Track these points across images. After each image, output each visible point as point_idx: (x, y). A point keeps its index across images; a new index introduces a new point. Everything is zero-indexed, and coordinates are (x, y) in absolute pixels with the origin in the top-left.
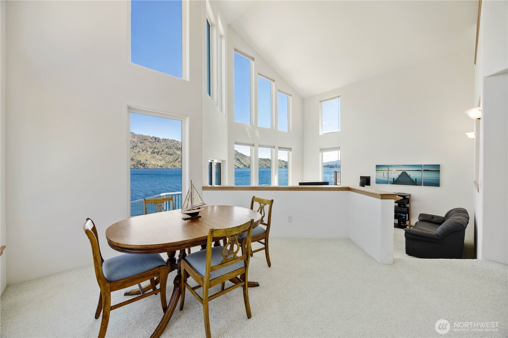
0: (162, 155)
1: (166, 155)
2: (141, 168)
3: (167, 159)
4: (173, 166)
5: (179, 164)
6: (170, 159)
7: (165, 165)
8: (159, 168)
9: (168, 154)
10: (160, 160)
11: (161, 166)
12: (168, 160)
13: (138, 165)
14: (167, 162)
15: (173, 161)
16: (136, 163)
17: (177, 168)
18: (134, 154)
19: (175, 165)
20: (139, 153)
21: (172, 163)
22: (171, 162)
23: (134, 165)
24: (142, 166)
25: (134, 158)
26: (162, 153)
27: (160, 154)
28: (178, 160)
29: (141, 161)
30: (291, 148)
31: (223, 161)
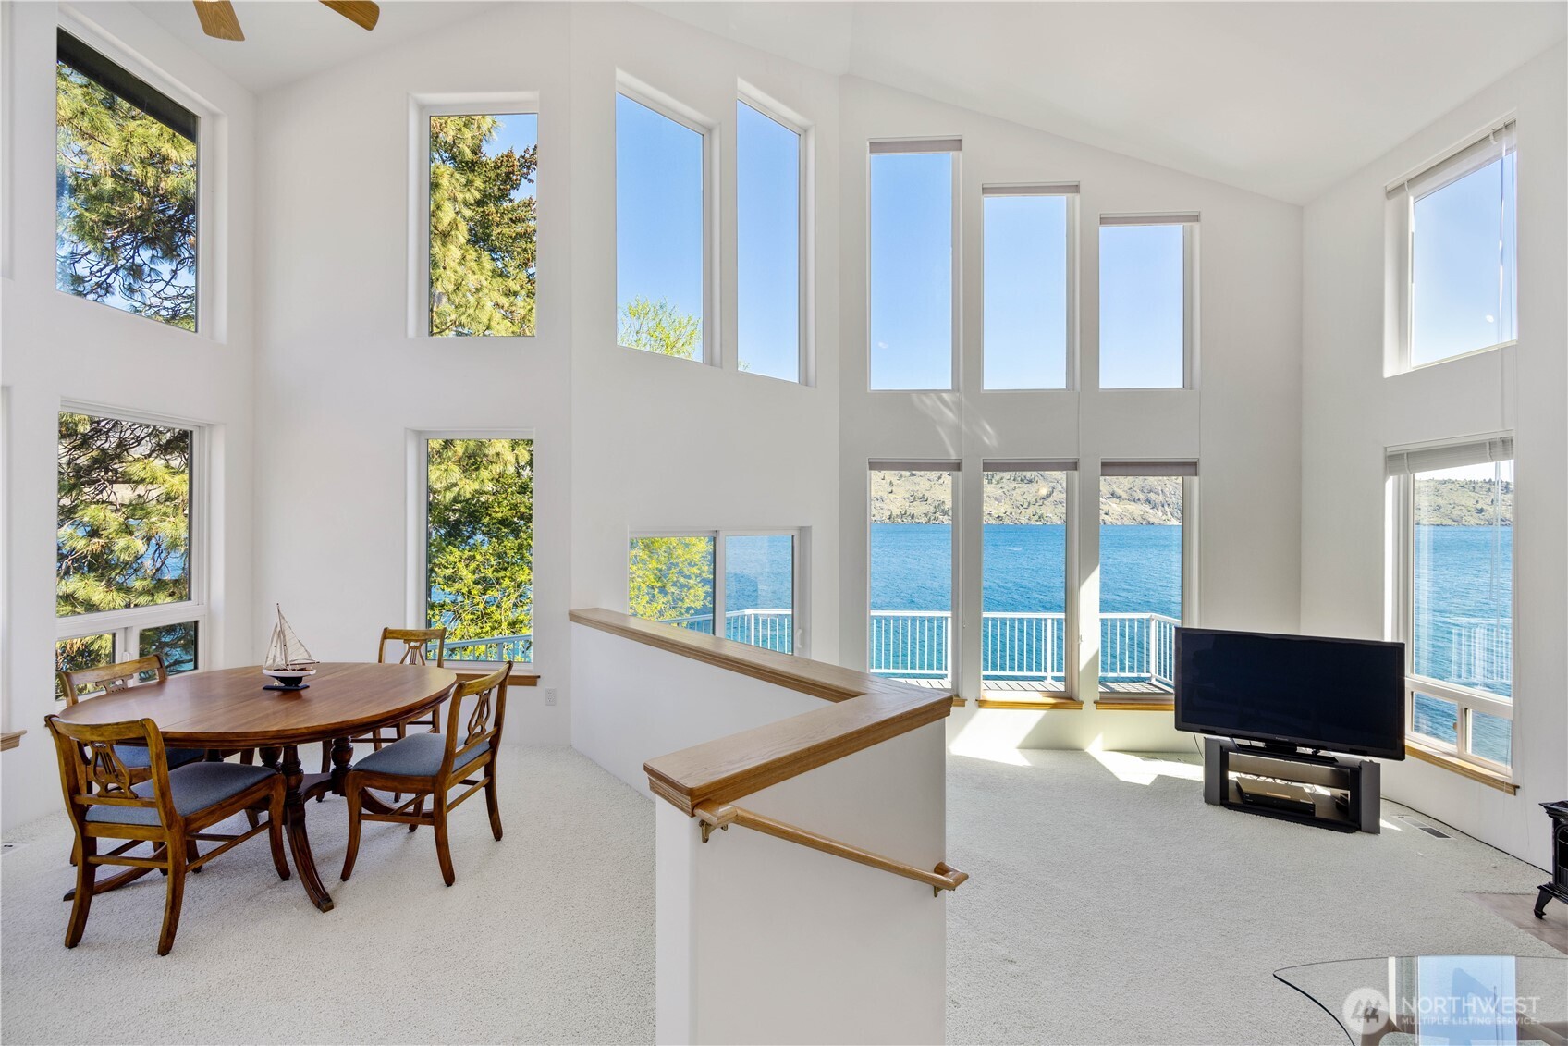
0: (1001, 485)
1: (1015, 484)
2: (946, 523)
3: (1017, 495)
4: (1037, 517)
5: (1057, 511)
6: (1025, 496)
7: (1011, 514)
8: (994, 522)
9: (1021, 480)
10: (996, 499)
11: (998, 517)
12: (1020, 499)
13: (937, 515)
14: (1018, 504)
15: (1036, 501)
16: (932, 508)
17: (1049, 523)
18: (928, 483)
19: (1042, 515)
20: (941, 481)
21: (1031, 506)
22: (1029, 503)
23: (926, 515)
24: (946, 517)
25: (927, 494)
26: (1002, 479)
27: (998, 482)
28: (1051, 499)
29: (943, 502)
30: (1195, 461)
31: (803, 531)
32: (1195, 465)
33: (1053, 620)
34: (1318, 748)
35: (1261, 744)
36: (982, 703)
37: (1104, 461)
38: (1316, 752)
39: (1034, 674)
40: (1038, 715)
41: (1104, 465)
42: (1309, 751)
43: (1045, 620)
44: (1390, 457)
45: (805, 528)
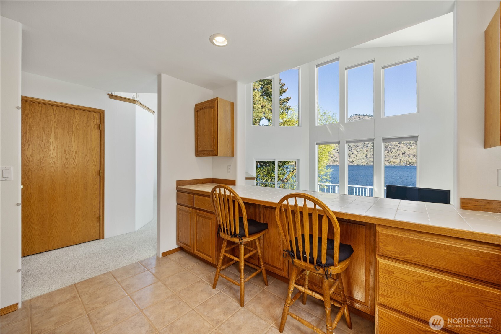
31: (298, 160)
32: (417, 137)
33: (369, 188)
37: (384, 138)
45: (298, 159)
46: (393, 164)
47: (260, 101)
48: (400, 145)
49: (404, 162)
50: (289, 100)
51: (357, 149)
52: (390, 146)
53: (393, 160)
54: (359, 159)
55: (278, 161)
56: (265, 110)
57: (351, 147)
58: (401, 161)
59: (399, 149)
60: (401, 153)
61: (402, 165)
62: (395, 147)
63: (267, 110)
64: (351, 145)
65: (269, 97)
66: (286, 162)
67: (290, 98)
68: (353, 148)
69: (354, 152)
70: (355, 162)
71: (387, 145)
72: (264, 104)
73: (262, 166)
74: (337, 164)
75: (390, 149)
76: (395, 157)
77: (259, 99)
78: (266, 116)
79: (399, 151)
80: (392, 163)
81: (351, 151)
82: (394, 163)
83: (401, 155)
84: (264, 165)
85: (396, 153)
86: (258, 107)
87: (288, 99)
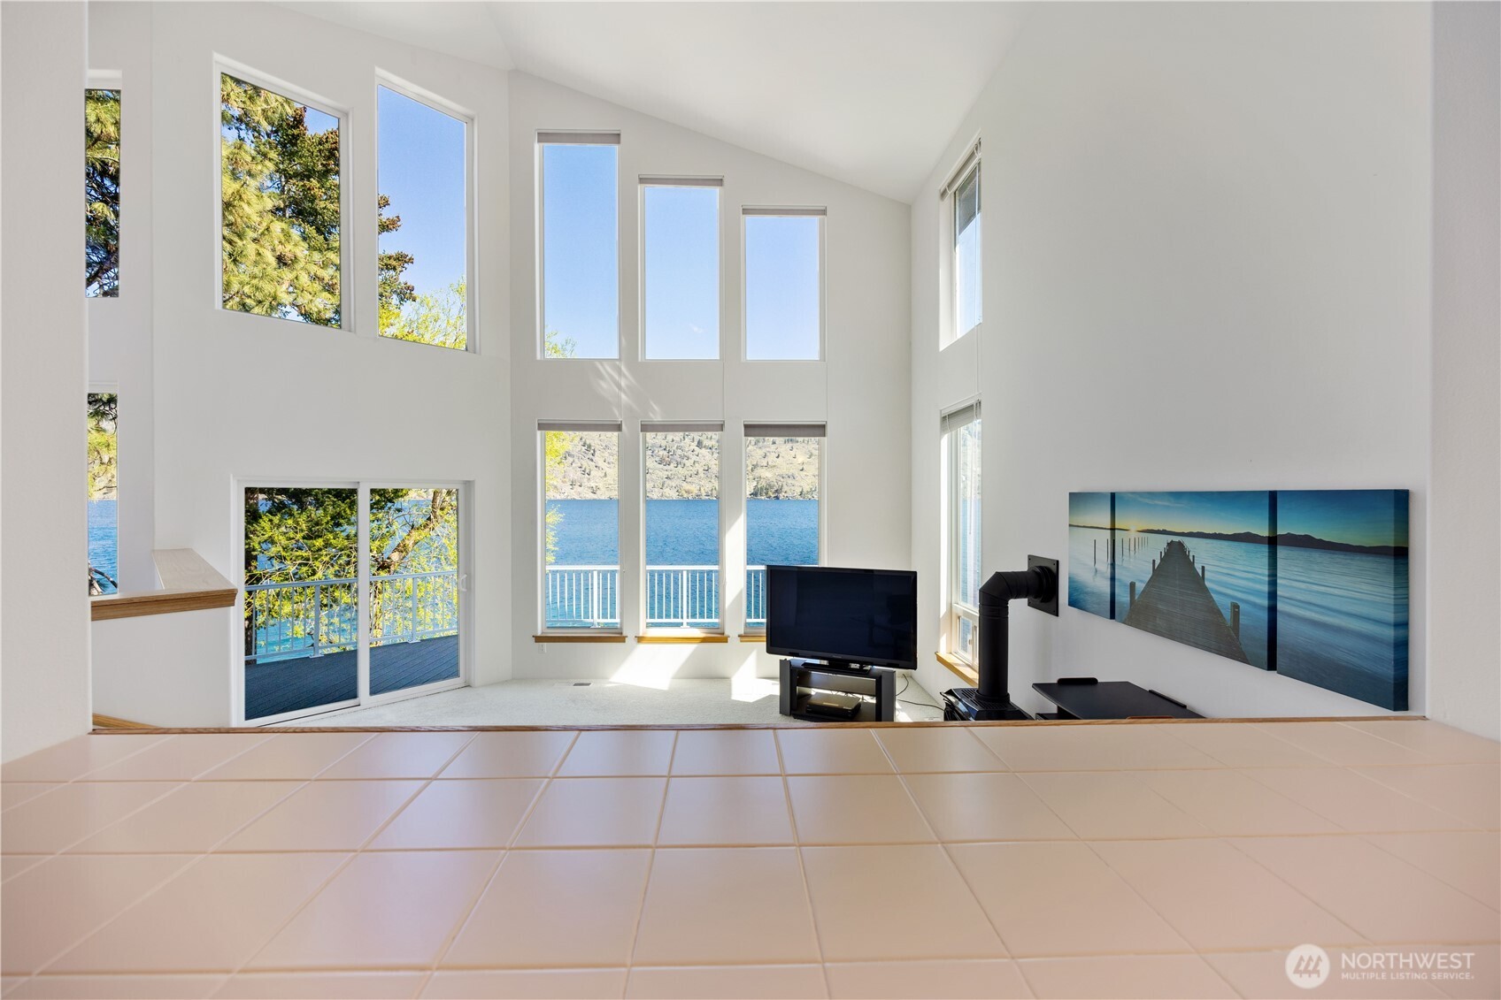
30: (824, 423)
31: (468, 485)
32: (823, 427)
34: (862, 663)
35: (825, 662)
36: (640, 639)
37: (746, 423)
38: (861, 667)
39: (672, 620)
40: (690, 648)
41: (747, 427)
42: (857, 666)
43: (682, 571)
44: (945, 417)
45: (469, 482)
46: (685, 495)
47: (268, 229)
48: (700, 451)
49: (707, 490)
50: (406, 265)
51: (606, 454)
52: (679, 452)
53: (686, 486)
54: (612, 482)
55: (373, 491)
56: (296, 278)
57: (593, 448)
58: (702, 489)
59: (697, 459)
60: (701, 470)
61: (704, 497)
62: (690, 454)
63: (304, 279)
64: (592, 444)
65: (319, 231)
66: (396, 491)
67: (411, 261)
68: (597, 453)
69: (601, 463)
70: (603, 489)
71: (675, 448)
72: (288, 250)
73: (278, 508)
74: (555, 494)
75: (679, 460)
76: (689, 480)
77: (265, 224)
78: (300, 301)
79: (697, 465)
80: (684, 492)
81: (592, 460)
82: (687, 492)
83: (702, 475)
84: (293, 504)
85: (691, 468)
86: (259, 254)
87: (402, 259)
